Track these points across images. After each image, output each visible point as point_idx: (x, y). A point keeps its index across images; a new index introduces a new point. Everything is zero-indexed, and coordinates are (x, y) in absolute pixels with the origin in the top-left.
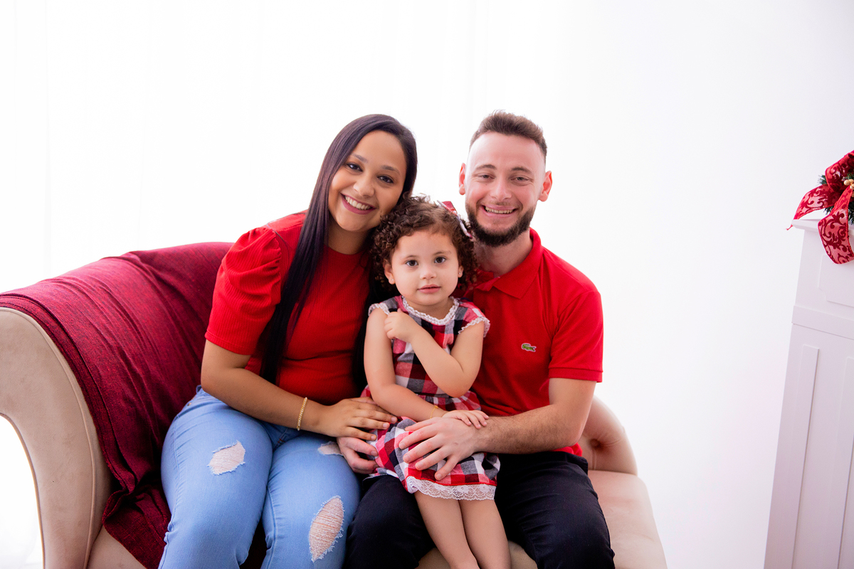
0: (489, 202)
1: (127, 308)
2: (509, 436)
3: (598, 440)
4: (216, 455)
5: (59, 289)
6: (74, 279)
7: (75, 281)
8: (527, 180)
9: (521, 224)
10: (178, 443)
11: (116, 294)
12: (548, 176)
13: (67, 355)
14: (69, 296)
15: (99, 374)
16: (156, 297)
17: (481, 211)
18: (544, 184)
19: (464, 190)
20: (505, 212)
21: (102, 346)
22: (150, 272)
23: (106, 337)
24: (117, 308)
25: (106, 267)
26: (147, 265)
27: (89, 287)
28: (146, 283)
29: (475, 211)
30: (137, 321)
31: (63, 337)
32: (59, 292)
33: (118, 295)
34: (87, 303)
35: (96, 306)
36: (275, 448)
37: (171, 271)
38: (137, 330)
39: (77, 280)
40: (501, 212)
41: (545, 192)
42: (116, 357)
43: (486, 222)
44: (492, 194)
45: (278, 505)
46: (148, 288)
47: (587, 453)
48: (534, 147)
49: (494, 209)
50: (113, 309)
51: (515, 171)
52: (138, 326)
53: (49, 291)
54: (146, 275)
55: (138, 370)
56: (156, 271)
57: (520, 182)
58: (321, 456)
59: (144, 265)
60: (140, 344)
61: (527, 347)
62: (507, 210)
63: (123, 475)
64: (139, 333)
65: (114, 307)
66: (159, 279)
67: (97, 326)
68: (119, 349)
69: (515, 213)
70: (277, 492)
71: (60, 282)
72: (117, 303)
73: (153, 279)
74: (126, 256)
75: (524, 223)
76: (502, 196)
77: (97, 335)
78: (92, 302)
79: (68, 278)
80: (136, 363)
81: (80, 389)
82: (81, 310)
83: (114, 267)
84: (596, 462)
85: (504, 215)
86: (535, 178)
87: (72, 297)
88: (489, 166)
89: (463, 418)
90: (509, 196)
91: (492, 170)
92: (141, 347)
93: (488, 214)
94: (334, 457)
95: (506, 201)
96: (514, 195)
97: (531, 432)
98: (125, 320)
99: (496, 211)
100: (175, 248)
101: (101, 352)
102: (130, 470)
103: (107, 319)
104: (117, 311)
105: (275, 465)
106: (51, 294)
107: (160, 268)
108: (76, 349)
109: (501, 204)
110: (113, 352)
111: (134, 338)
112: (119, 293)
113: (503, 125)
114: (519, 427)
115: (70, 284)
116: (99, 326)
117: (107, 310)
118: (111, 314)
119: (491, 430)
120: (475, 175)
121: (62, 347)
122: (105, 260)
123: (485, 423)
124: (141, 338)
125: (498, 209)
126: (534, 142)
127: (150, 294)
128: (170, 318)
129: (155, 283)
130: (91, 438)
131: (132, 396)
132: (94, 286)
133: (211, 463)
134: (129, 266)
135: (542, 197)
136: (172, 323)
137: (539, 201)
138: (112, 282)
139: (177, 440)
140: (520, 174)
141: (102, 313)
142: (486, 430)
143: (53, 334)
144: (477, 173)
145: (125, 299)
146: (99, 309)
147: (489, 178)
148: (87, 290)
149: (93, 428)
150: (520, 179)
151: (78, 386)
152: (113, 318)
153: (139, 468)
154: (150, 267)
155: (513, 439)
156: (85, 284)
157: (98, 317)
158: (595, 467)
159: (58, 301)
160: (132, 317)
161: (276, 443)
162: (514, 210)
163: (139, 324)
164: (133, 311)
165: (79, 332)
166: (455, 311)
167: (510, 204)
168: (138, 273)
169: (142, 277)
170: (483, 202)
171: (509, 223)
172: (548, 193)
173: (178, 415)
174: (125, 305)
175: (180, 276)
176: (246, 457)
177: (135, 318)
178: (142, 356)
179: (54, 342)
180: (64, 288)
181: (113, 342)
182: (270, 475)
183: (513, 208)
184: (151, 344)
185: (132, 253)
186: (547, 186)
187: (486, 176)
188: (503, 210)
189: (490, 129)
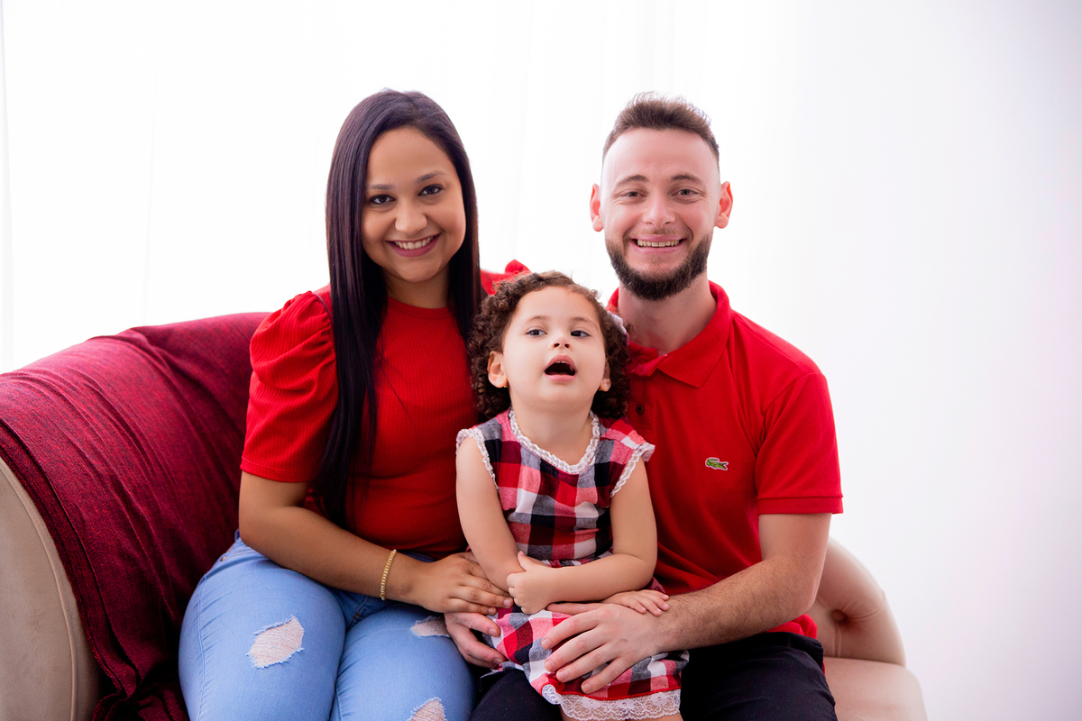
0: (641, 232)
1: (126, 415)
2: (706, 620)
3: (844, 610)
4: (260, 638)
5: (22, 389)
6: (45, 373)
7: (47, 377)
8: (696, 193)
9: (693, 261)
10: (204, 618)
11: (110, 395)
12: (725, 189)
13: (33, 491)
14: (37, 400)
15: (82, 518)
16: (171, 397)
17: (632, 247)
18: (721, 202)
19: (601, 222)
20: (668, 244)
21: (87, 474)
22: (162, 358)
23: (93, 462)
24: (111, 416)
25: (96, 353)
26: (157, 349)
27: (69, 385)
28: (156, 376)
29: (622, 248)
30: (141, 434)
31: (27, 463)
32: (20, 393)
33: (112, 396)
34: (64, 409)
35: (79, 414)
36: (349, 626)
37: (194, 357)
38: (141, 449)
39: (49, 374)
40: (661, 244)
41: (724, 214)
42: (107, 491)
43: (639, 262)
44: (645, 219)
45: (349, 714)
46: (160, 384)
47: (825, 633)
48: (700, 145)
49: (651, 241)
50: (104, 418)
51: (677, 182)
52: (142, 442)
53: (6, 393)
54: (156, 363)
55: (142, 510)
56: (171, 357)
57: (686, 197)
58: (415, 638)
59: (153, 349)
60: (146, 470)
61: (714, 463)
62: (671, 241)
63: (118, 671)
64: (144, 453)
65: (105, 415)
66: (175, 369)
67: (78, 445)
68: (113, 478)
69: (683, 245)
70: (348, 695)
71: (24, 379)
72: (111, 408)
73: (166, 370)
74: (126, 336)
75: (697, 263)
76: (661, 220)
77: (80, 459)
78: (72, 408)
79: (36, 372)
80: (138, 500)
81: (52, 542)
82: (56, 421)
83: (108, 352)
84: (840, 644)
85: (667, 249)
86: (708, 191)
87: (42, 401)
88: (637, 178)
89: (632, 603)
90: (672, 219)
91: (641, 183)
92: (147, 474)
93: (642, 250)
94: (434, 639)
95: (668, 226)
96: (680, 218)
97: (738, 609)
98: (123, 434)
99: (654, 244)
100: (200, 321)
101: (84, 484)
102: (129, 663)
103: (95, 433)
104: (111, 420)
105: (347, 653)
106: (9, 397)
107: (178, 352)
108: (47, 481)
109: (660, 232)
110: (103, 484)
111: (137, 463)
112: (114, 392)
113: (650, 116)
114: (719, 604)
115: (38, 381)
116: (82, 445)
117: (95, 421)
118: (100, 426)
119: (677, 616)
120: (616, 196)
121: (25, 479)
122: (94, 342)
123: (666, 606)
124: (148, 460)
125: (658, 241)
126: (700, 137)
127: (162, 393)
128: (192, 428)
129: (170, 375)
130: (70, 617)
131: (133, 551)
132: (76, 383)
133: (252, 651)
134: (130, 351)
135: (720, 221)
136: (196, 436)
137: (716, 229)
138: (104, 375)
139: (202, 614)
140: (686, 185)
141: (86, 424)
142: (669, 616)
143: (10, 459)
144: (618, 191)
145: (122, 401)
146: (83, 419)
147: (637, 195)
148: (65, 390)
149: (73, 601)
150: (686, 192)
151: (50, 537)
152: (105, 431)
153: (143, 659)
154: (161, 350)
155: (713, 625)
156: (61, 380)
157: (81, 431)
158: (839, 654)
159: (20, 408)
160: (133, 430)
161: (350, 618)
162: (681, 241)
163: (144, 439)
164: (135, 420)
165: (50, 455)
166: (594, 449)
167: (674, 232)
168: (143, 360)
169: (150, 367)
170: (632, 235)
171: (676, 260)
172: (728, 215)
173: (205, 576)
174: (123, 411)
175: (206, 365)
176: (305, 640)
177: (138, 431)
178: (147, 486)
179: (13, 471)
180: (30, 387)
181: (103, 468)
182: (340, 667)
183: (679, 238)
184: (162, 470)
185: (136, 330)
186: (726, 204)
187: (633, 194)
188: (665, 241)
189: (633, 124)
